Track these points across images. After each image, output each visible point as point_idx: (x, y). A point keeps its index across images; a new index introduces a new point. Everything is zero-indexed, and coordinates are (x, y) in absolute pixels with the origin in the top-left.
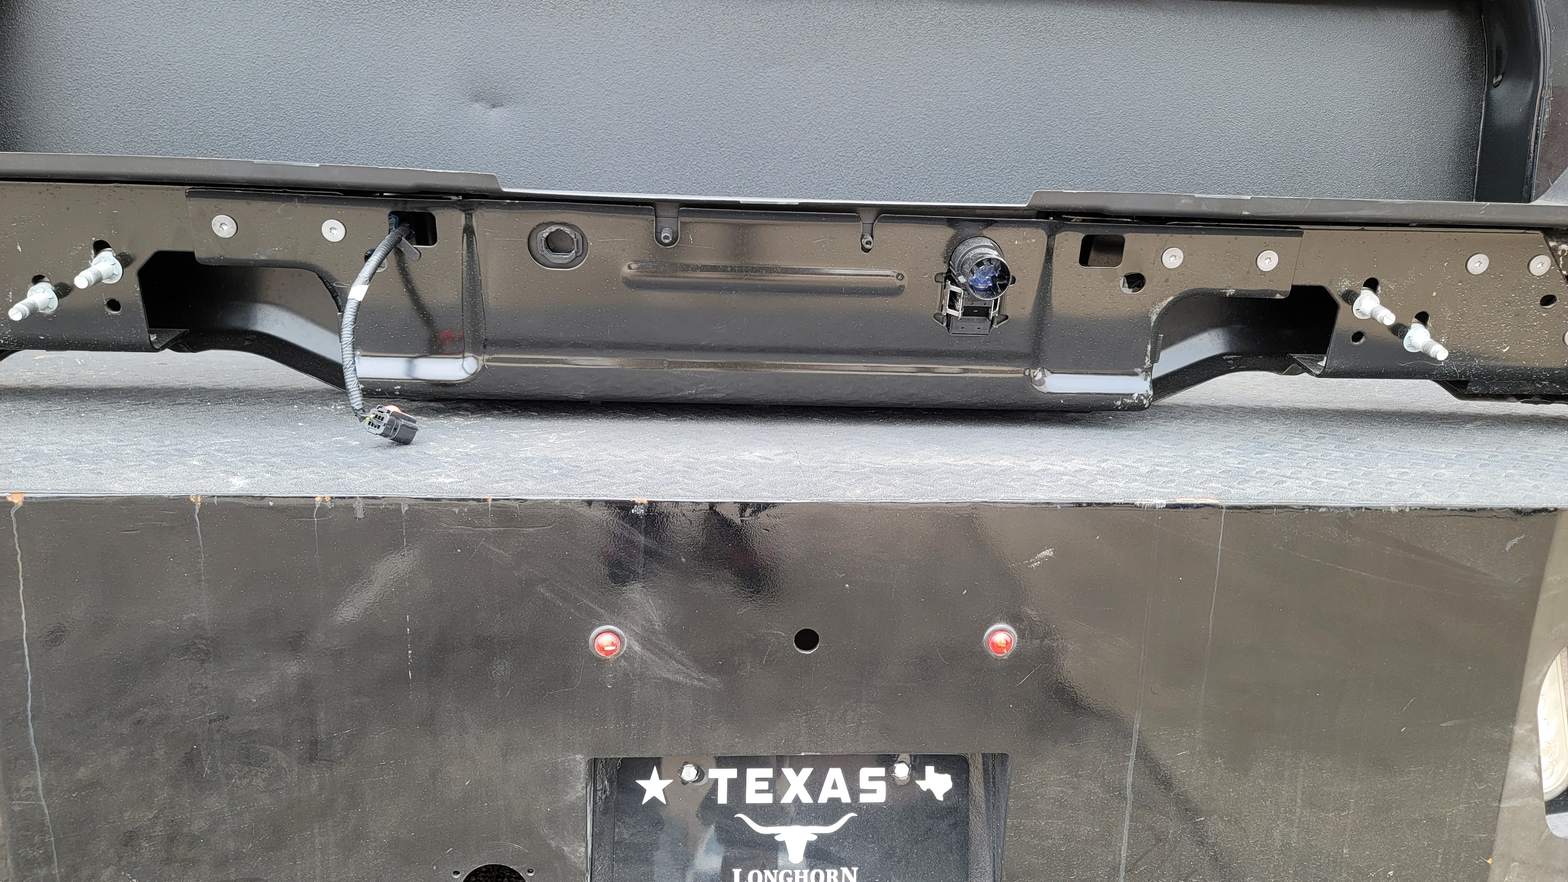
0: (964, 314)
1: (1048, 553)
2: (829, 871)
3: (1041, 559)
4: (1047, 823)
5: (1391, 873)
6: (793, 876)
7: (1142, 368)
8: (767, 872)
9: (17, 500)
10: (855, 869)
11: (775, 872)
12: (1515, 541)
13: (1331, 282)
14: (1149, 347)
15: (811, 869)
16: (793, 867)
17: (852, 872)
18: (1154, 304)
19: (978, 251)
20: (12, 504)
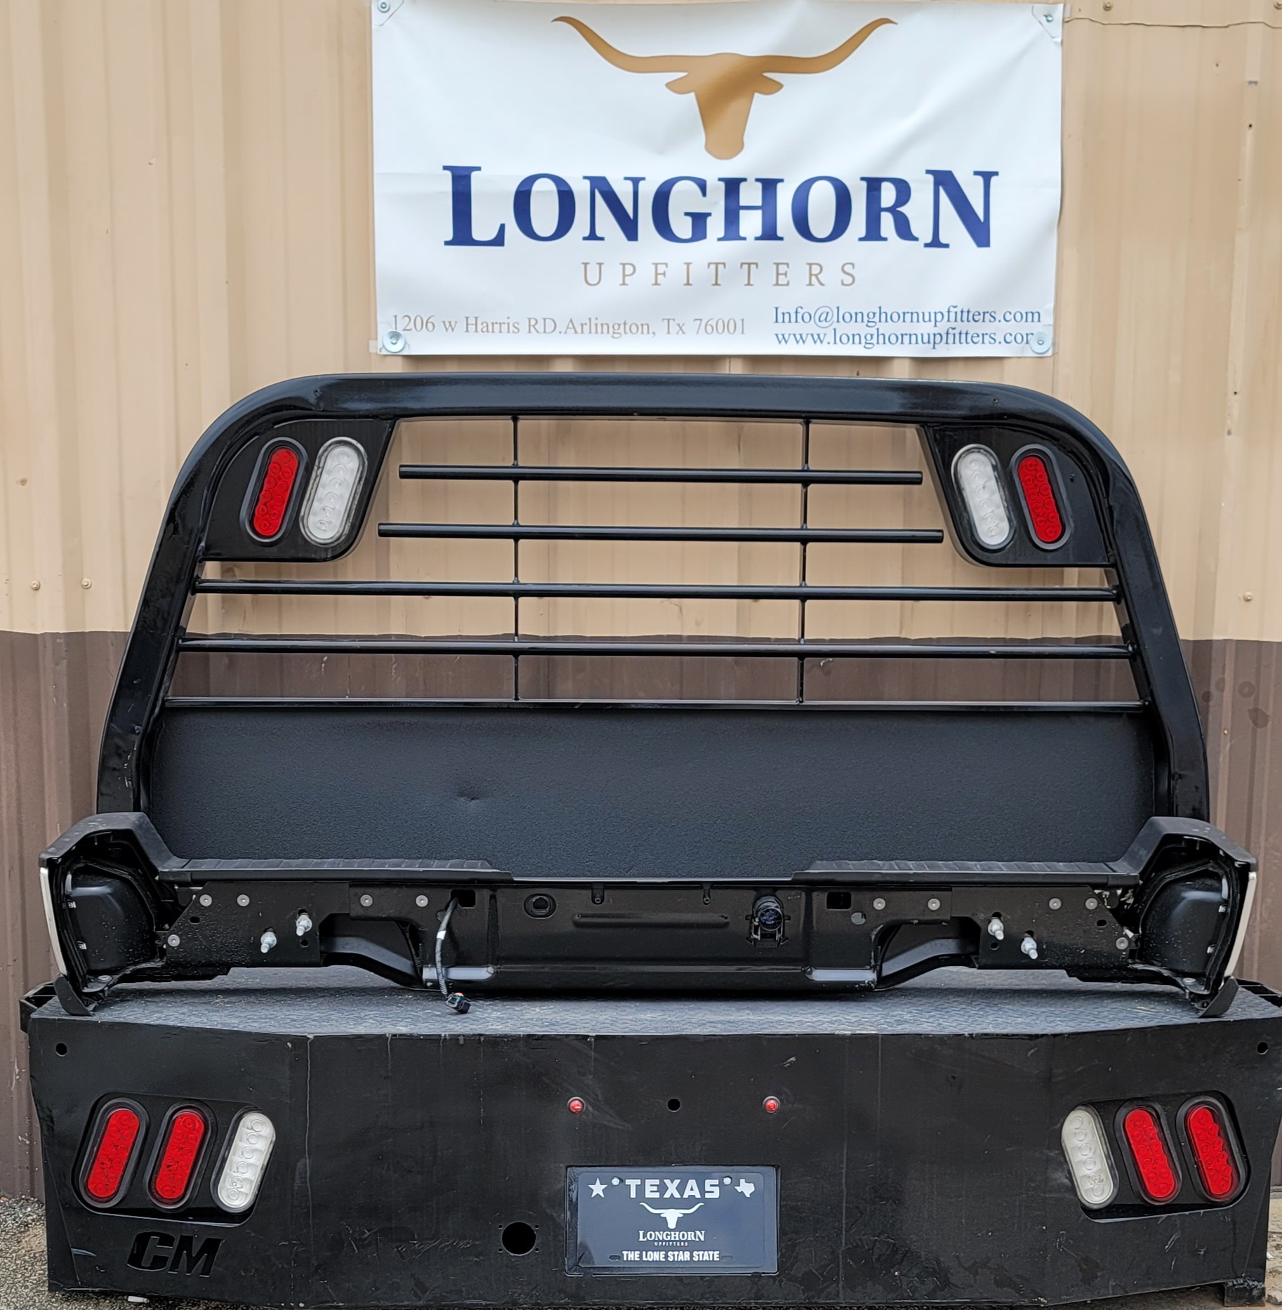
0: (761, 938)
1: (793, 1059)
2: (689, 1233)
3: (790, 1063)
4: (802, 1204)
5: (990, 1234)
6: (671, 1235)
7: (870, 965)
8: (657, 1233)
9: (311, 1037)
10: (703, 1232)
11: (662, 1233)
12: (1032, 1051)
13: (973, 915)
14: (873, 954)
15: (680, 1232)
16: (671, 1230)
17: (701, 1233)
18: (872, 930)
19: (766, 904)
20: (309, 1038)
